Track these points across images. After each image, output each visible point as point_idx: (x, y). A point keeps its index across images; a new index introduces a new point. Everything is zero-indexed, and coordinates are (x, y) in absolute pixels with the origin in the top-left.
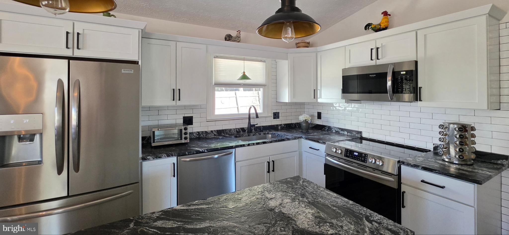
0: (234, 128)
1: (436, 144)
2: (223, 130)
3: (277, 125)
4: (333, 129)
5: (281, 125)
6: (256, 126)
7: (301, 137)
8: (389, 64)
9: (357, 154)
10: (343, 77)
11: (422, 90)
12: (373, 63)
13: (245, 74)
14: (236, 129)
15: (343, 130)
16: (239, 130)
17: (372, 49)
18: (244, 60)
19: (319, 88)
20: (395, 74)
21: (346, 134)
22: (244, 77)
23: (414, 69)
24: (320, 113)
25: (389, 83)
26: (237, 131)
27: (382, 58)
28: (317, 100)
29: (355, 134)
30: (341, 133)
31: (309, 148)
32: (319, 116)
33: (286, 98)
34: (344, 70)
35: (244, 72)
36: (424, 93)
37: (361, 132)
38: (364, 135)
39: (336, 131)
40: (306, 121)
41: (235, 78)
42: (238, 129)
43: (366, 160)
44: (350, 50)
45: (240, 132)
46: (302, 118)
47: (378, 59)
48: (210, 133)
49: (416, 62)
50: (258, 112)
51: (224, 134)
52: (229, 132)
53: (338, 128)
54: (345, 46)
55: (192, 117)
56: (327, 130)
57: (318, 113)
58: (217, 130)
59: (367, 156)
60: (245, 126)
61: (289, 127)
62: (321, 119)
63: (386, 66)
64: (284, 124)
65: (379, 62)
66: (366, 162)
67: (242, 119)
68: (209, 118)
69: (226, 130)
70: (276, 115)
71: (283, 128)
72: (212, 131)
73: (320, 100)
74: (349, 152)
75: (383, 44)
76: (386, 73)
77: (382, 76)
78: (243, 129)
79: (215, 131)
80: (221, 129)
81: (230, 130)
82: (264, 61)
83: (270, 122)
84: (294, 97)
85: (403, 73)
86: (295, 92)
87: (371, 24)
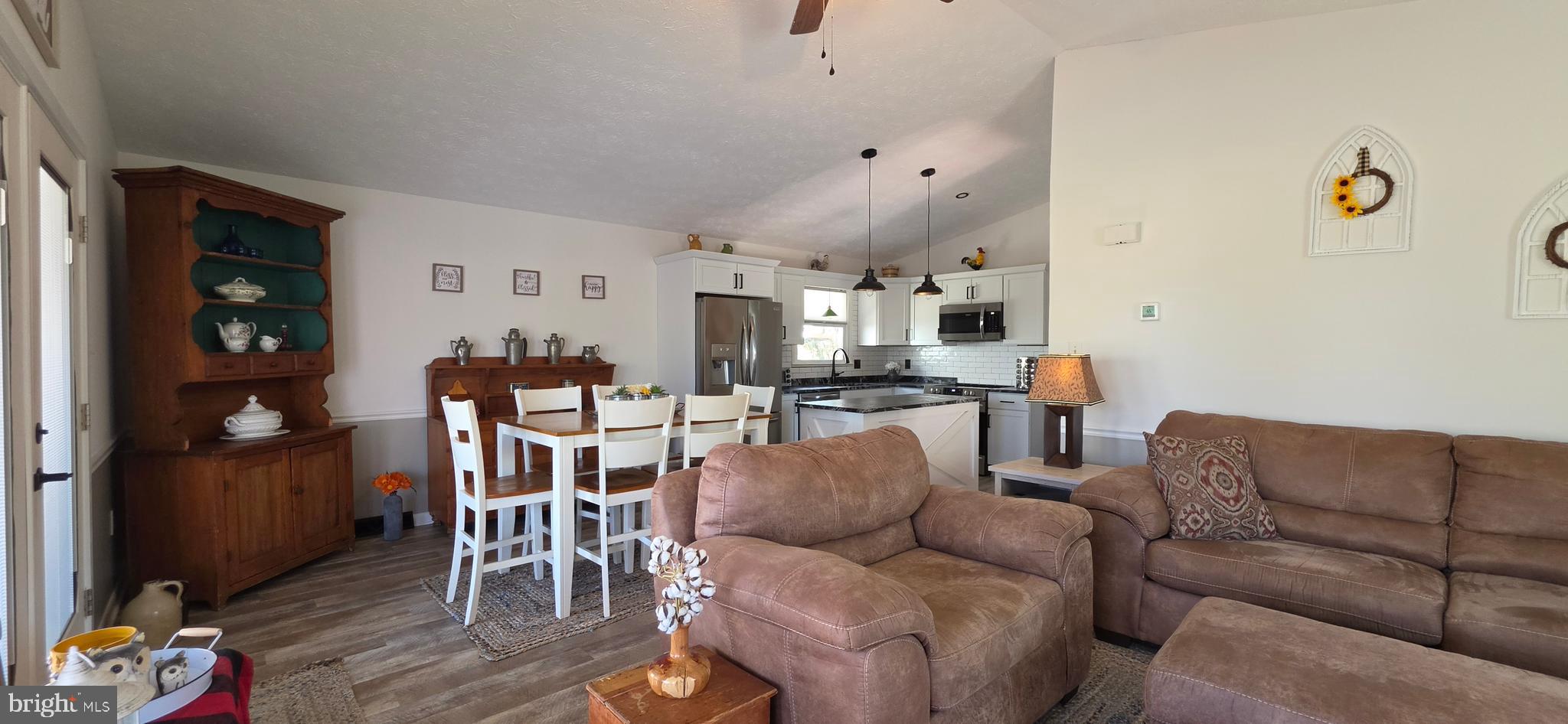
0: (819, 376)
3: (858, 377)
4: (925, 378)
5: (863, 376)
6: (840, 376)
7: (894, 386)
8: (982, 304)
9: (955, 390)
10: (940, 315)
11: (1006, 329)
12: (969, 302)
13: (831, 310)
15: (937, 378)
16: (823, 379)
17: (967, 288)
18: (830, 290)
19: (912, 327)
20: (987, 314)
21: (941, 382)
22: (830, 313)
23: (1000, 310)
24: (909, 360)
25: (982, 323)
26: (820, 380)
27: (975, 297)
28: (909, 342)
29: (950, 382)
32: (908, 364)
33: (871, 337)
34: (941, 307)
35: (830, 307)
36: (1007, 333)
37: (957, 378)
38: (959, 382)
40: (894, 371)
41: (819, 315)
42: (823, 377)
44: (947, 285)
45: (822, 383)
46: (889, 366)
47: (972, 298)
48: (795, 381)
49: (1002, 304)
50: (836, 359)
52: (812, 382)
53: (931, 375)
54: (942, 281)
56: (919, 379)
57: (906, 361)
58: (802, 379)
60: (828, 374)
61: (872, 380)
62: (910, 368)
63: (979, 305)
64: (866, 376)
65: (974, 301)
67: (823, 366)
68: (797, 364)
69: (809, 378)
70: (857, 364)
71: (867, 381)
72: (797, 379)
73: (912, 343)
74: (947, 390)
75: (980, 283)
76: (979, 313)
77: (976, 316)
78: (827, 378)
79: (800, 379)
80: (805, 377)
81: (812, 379)
82: (845, 292)
83: (849, 372)
84: (884, 339)
85: (992, 313)
86: (882, 332)
87: (968, 258)
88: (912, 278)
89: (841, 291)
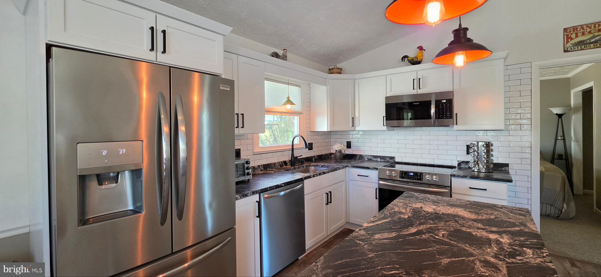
0: (278, 161)
1: (460, 161)
2: (268, 164)
3: (312, 157)
4: (365, 157)
5: (315, 156)
6: (298, 158)
7: (346, 166)
8: (432, 93)
9: (412, 174)
10: (386, 104)
12: (414, 92)
13: (290, 99)
14: (280, 162)
15: (375, 157)
16: (282, 164)
17: (414, 79)
18: (288, 84)
19: (358, 115)
20: (437, 102)
21: (379, 160)
22: (289, 103)
23: (451, 98)
24: (350, 142)
26: (280, 164)
27: (423, 88)
28: (355, 128)
29: (389, 160)
30: (374, 160)
31: (358, 175)
32: (349, 145)
34: (387, 98)
35: (288, 98)
36: (458, 120)
37: (394, 157)
38: (397, 160)
39: (368, 159)
40: (340, 150)
42: (281, 162)
43: (422, 178)
44: (391, 79)
45: (283, 166)
47: (420, 89)
48: (257, 168)
49: (452, 93)
51: (270, 169)
52: (273, 166)
53: (371, 156)
54: (386, 76)
55: (240, 149)
56: (359, 158)
57: (348, 142)
58: (263, 165)
59: (422, 174)
60: (287, 157)
61: (321, 158)
62: (351, 148)
63: (429, 94)
64: (317, 156)
65: (420, 92)
66: (422, 180)
67: (283, 151)
68: (256, 150)
69: (271, 164)
70: (311, 146)
71: (316, 159)
72: (259, 166)
73: (358, 129)
74: (404, 173)
75: (424, 76)
77: (426, 105)
78: (285, 163)
79: (261, 165)
80: (266, 163)
81: (275, 164)
82: (299, 86)
83: (306, 153)
84: (333, 126)
85: (445, 101)
86: (333, 120)
87: (406, 57)
88: (356, 75)
89: (296, 85)
